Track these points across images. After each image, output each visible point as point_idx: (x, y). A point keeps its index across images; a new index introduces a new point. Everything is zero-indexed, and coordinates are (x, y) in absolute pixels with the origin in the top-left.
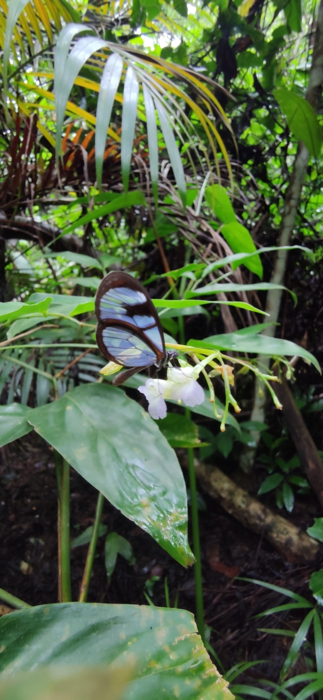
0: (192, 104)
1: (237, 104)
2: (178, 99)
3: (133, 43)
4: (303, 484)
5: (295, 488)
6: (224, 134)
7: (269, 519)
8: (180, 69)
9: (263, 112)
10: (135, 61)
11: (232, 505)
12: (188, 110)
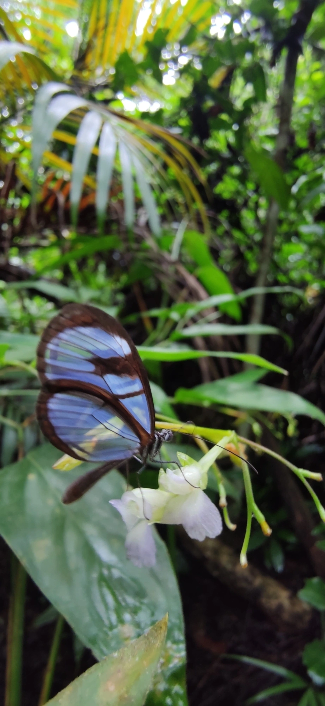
0: (170, 161)
1: (210, 162)
2: (156, 156)
3: (115, 106)
4: (292, 539)
5: (284, 544)
6: (200, 188)
7: (258, 581)
8: (157, 129)
9: (236, 170)
10: (115, 121)
11: (217, 566)
12: (165, 166)
